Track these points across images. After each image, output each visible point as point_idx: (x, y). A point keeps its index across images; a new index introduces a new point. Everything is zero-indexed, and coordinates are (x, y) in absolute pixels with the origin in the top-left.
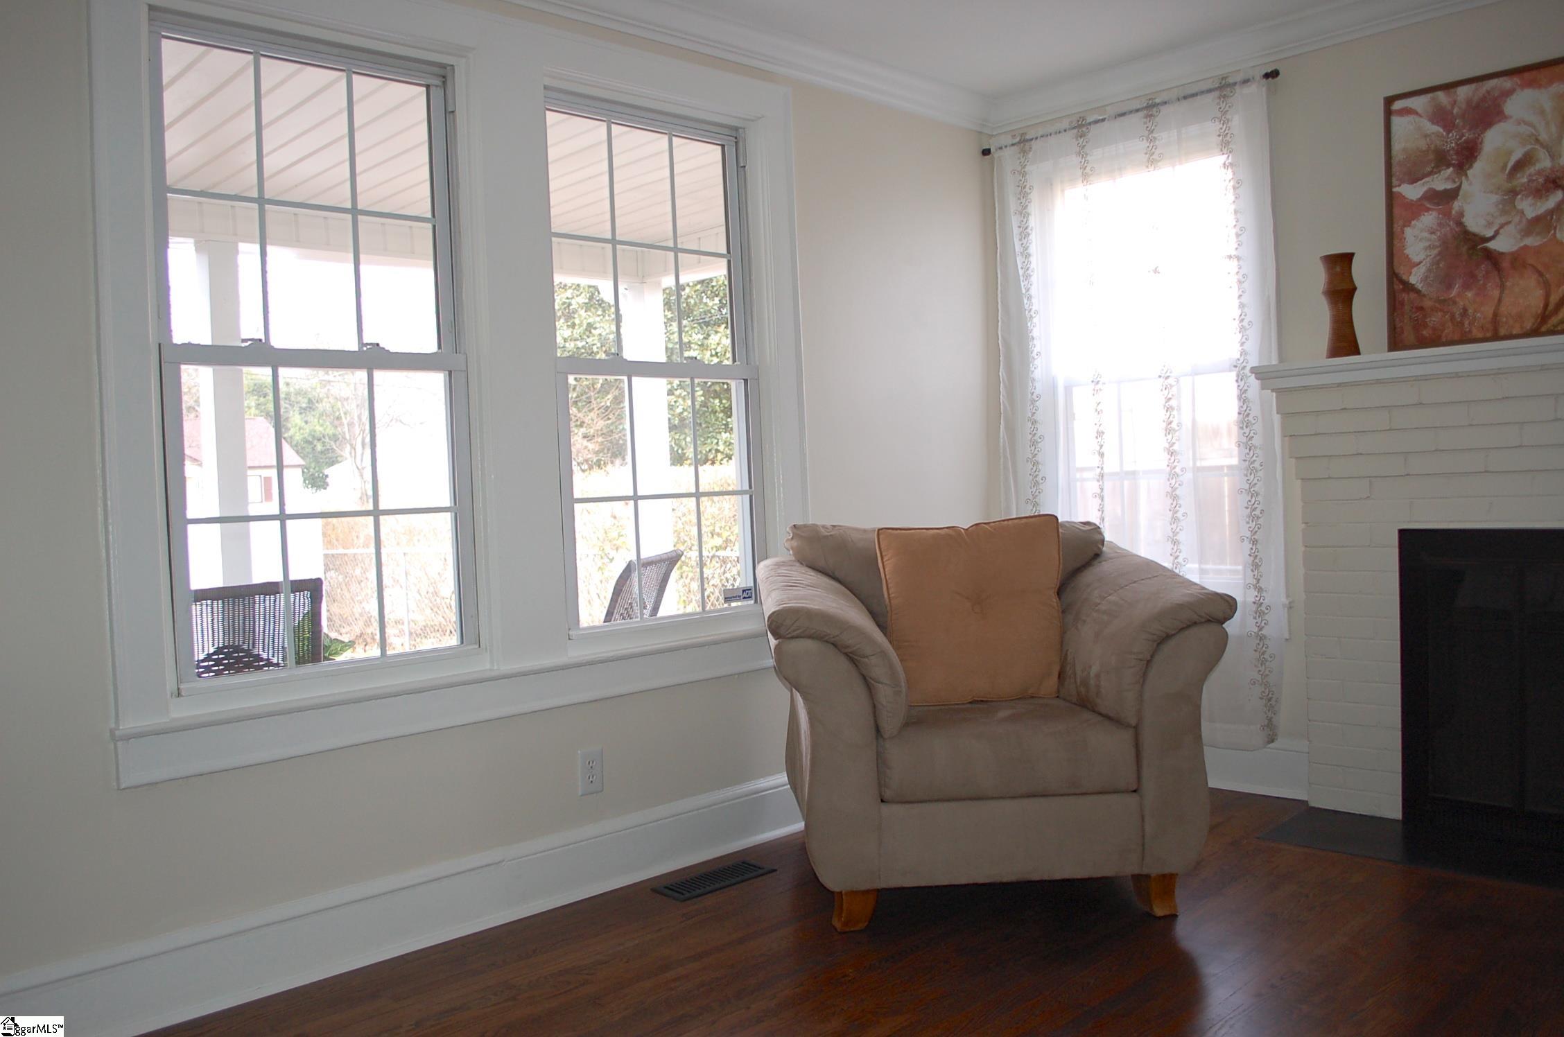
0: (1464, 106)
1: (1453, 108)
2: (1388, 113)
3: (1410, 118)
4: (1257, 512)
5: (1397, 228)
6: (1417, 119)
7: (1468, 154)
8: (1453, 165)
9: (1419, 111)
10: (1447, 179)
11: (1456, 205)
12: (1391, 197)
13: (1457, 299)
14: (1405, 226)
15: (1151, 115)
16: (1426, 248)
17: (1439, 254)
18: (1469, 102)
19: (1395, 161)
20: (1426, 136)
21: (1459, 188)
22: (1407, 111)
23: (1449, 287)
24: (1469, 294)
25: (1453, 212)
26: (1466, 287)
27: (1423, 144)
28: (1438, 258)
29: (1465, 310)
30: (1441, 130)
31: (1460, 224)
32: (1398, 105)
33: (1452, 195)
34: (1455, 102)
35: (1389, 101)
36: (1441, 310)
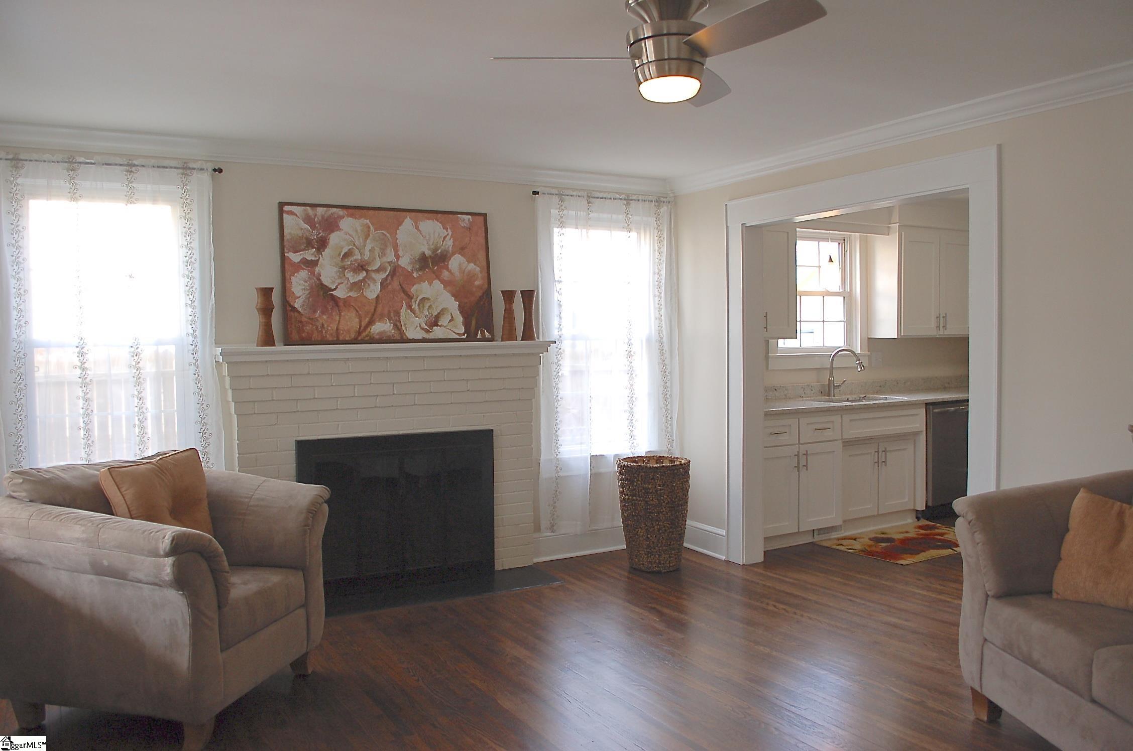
0: (320, 218)
1: (315, 218)
2: (281, 212)
3: (294, 217)
5: (287, 275)
6: (297, 218)
7: (322, 244)
8: (315, 248)
9: (298, 215)
10: (312, 254)
11: (317, 269)
12: (283, 259)
13: (319, 319)
14: (291, 275)
15: (131, 171)
16: (302, 289)
17: (309, 293)
18: (323, 217)
19: (285, 238)
20: (302, 229)
21: (318, 260)
22: (291, 213)
23: (315, 312)
24: (325, 317)
25: (316, 273)
26: (323, 313)
27: (300, 233)
28: (308, 296)
29: (323, 325)
30: (309, 228)
31: (319, 279)
32: (286, 208)
33: (314, 263)
34: (316, 215)
35: (281, 205)
36: (311, 324)
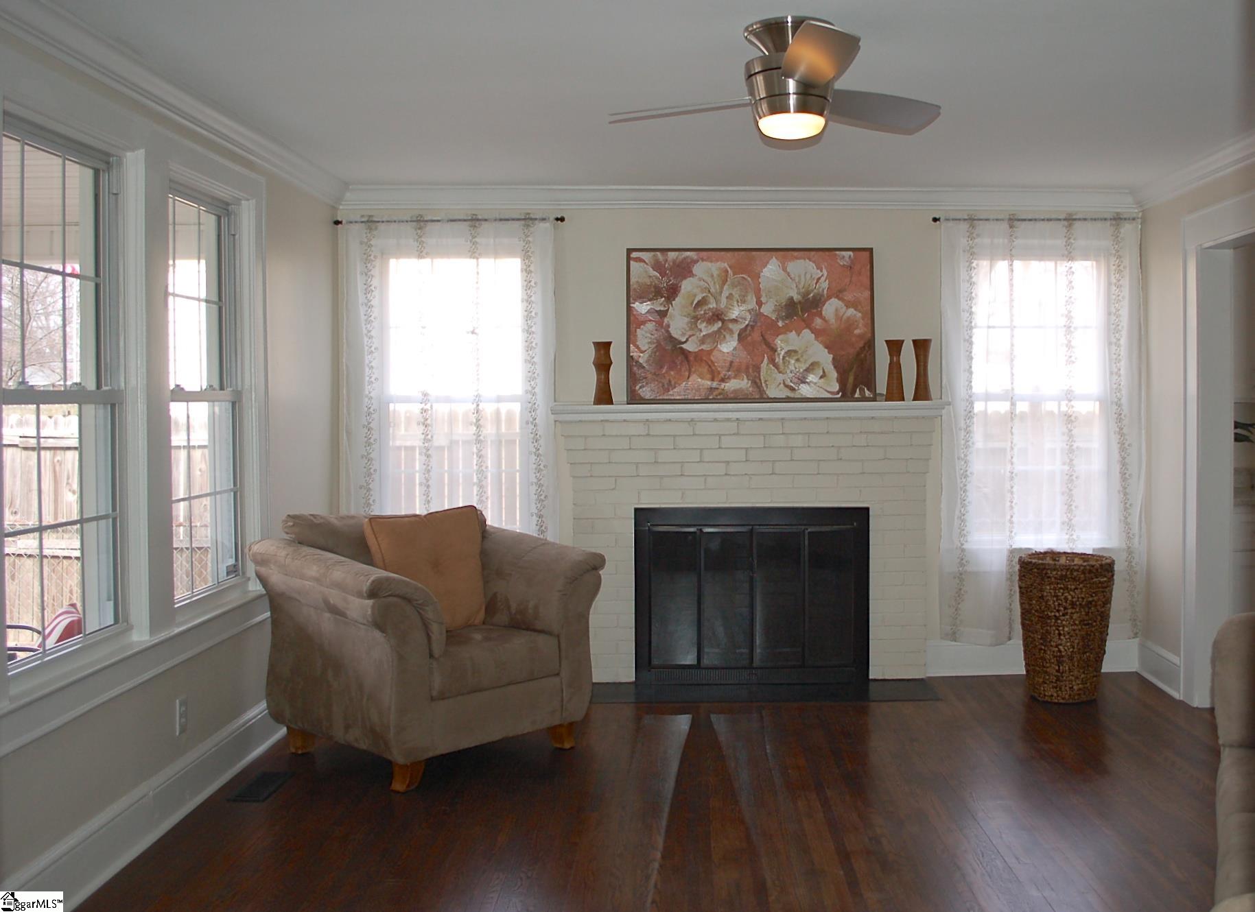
0: (671, 264)
1: (665, 264)
2: (629, 259)
3: (642, 264)
4: (542, 497)
5: (632, 329)
6: (645, 266)
7: (673, 292)
8: (664, 297)
9: (647, 261)
10: (661, 304)
11: (666, 320)
12: (629, 309)
13: (666, 375)
14: (636, 328)
15: (475, 226)
16: (649, 343)
17: (656, 347)
18: (674, 262)
19: (632, 288)
20: (650, 277)
21: (668, 309)
22: (639, 260)
23: (662, 367)
24: (672, 373)
25: (664, 324)
26: (670, 368)
27: (648, 281)
28: (655, 349)
29: (670, 381)
30: (658, 275)
31: (668, 331)
32: (634, 255)
33: (663, 314)
34: (667, 260)
35: (629, 251)
36: (657, 381)
